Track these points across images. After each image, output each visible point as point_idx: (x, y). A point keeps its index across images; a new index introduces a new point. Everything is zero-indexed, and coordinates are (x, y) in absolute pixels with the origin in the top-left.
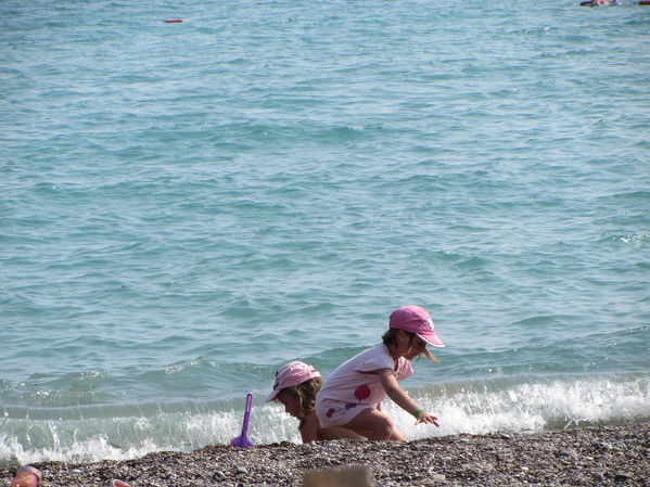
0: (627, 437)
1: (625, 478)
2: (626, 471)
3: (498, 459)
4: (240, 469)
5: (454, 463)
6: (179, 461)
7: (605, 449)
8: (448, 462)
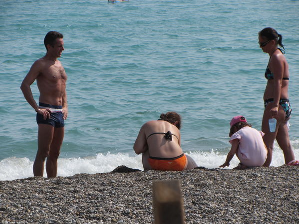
0: (266, 171)
1: (265, 188)
2: (266, 185)
3: (215, 179)
4: (112, 181)
5: (197, 180)
6: (88, 177)
7: (257, 176)
8: (195, 180)
